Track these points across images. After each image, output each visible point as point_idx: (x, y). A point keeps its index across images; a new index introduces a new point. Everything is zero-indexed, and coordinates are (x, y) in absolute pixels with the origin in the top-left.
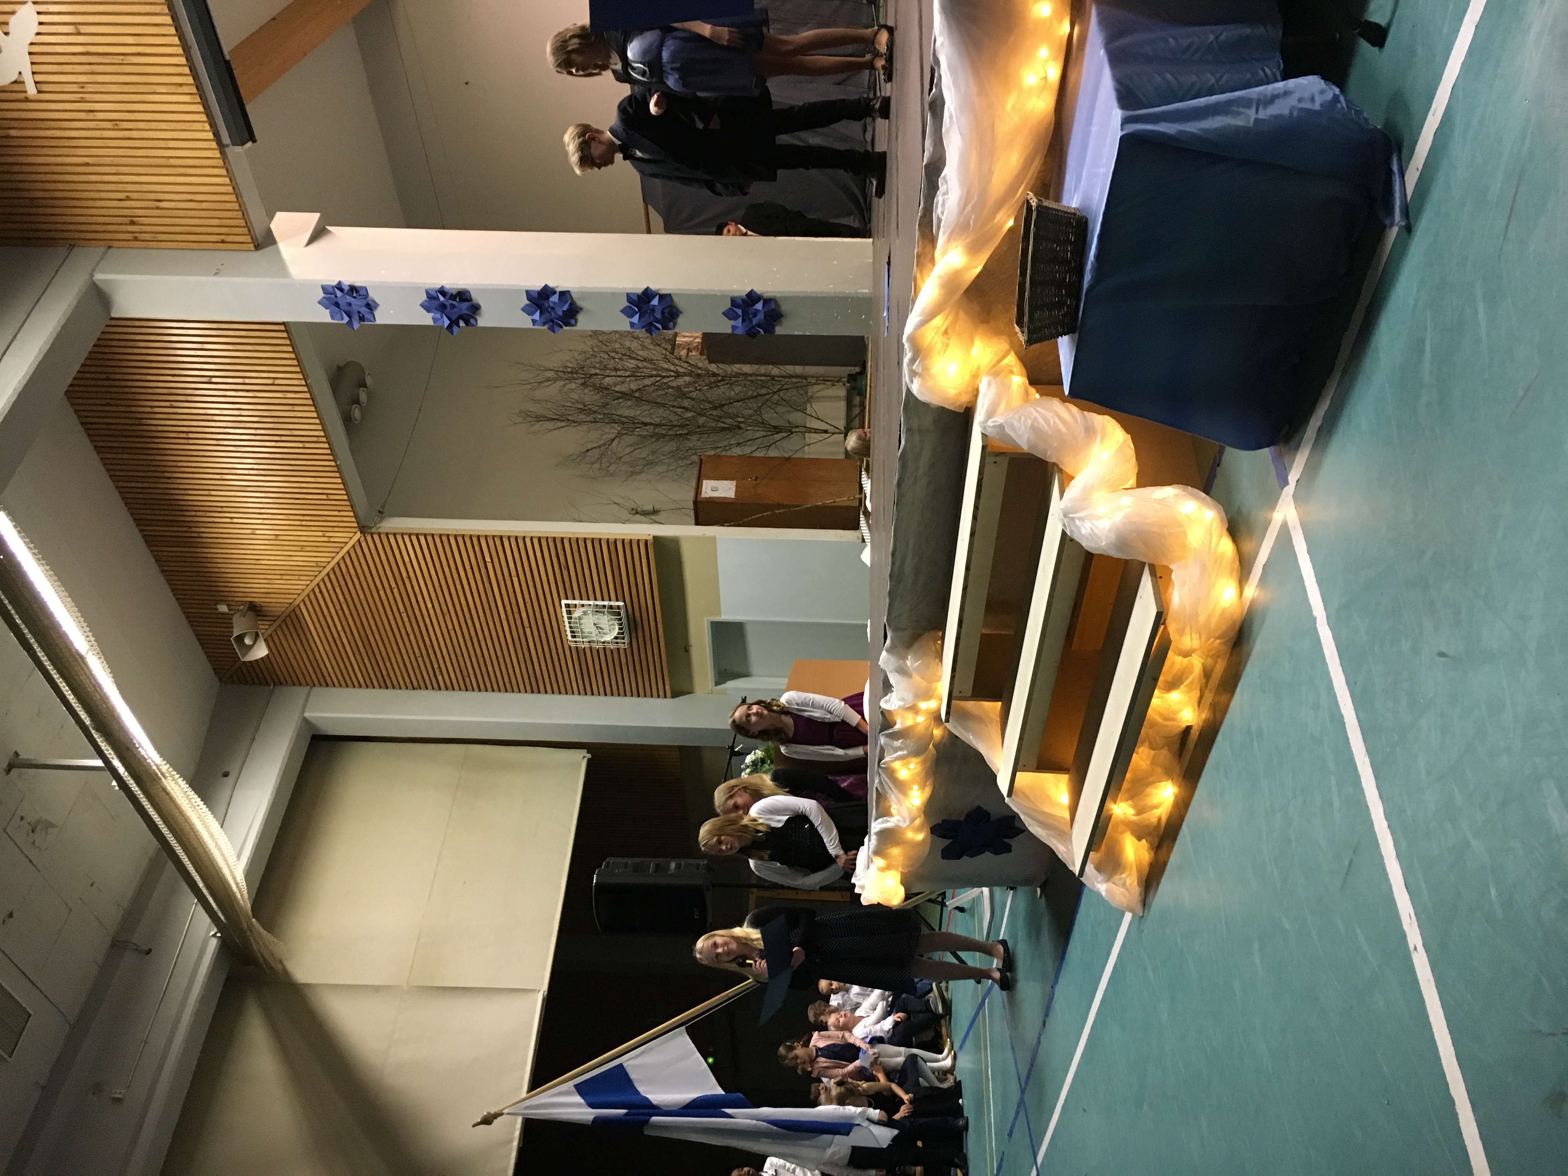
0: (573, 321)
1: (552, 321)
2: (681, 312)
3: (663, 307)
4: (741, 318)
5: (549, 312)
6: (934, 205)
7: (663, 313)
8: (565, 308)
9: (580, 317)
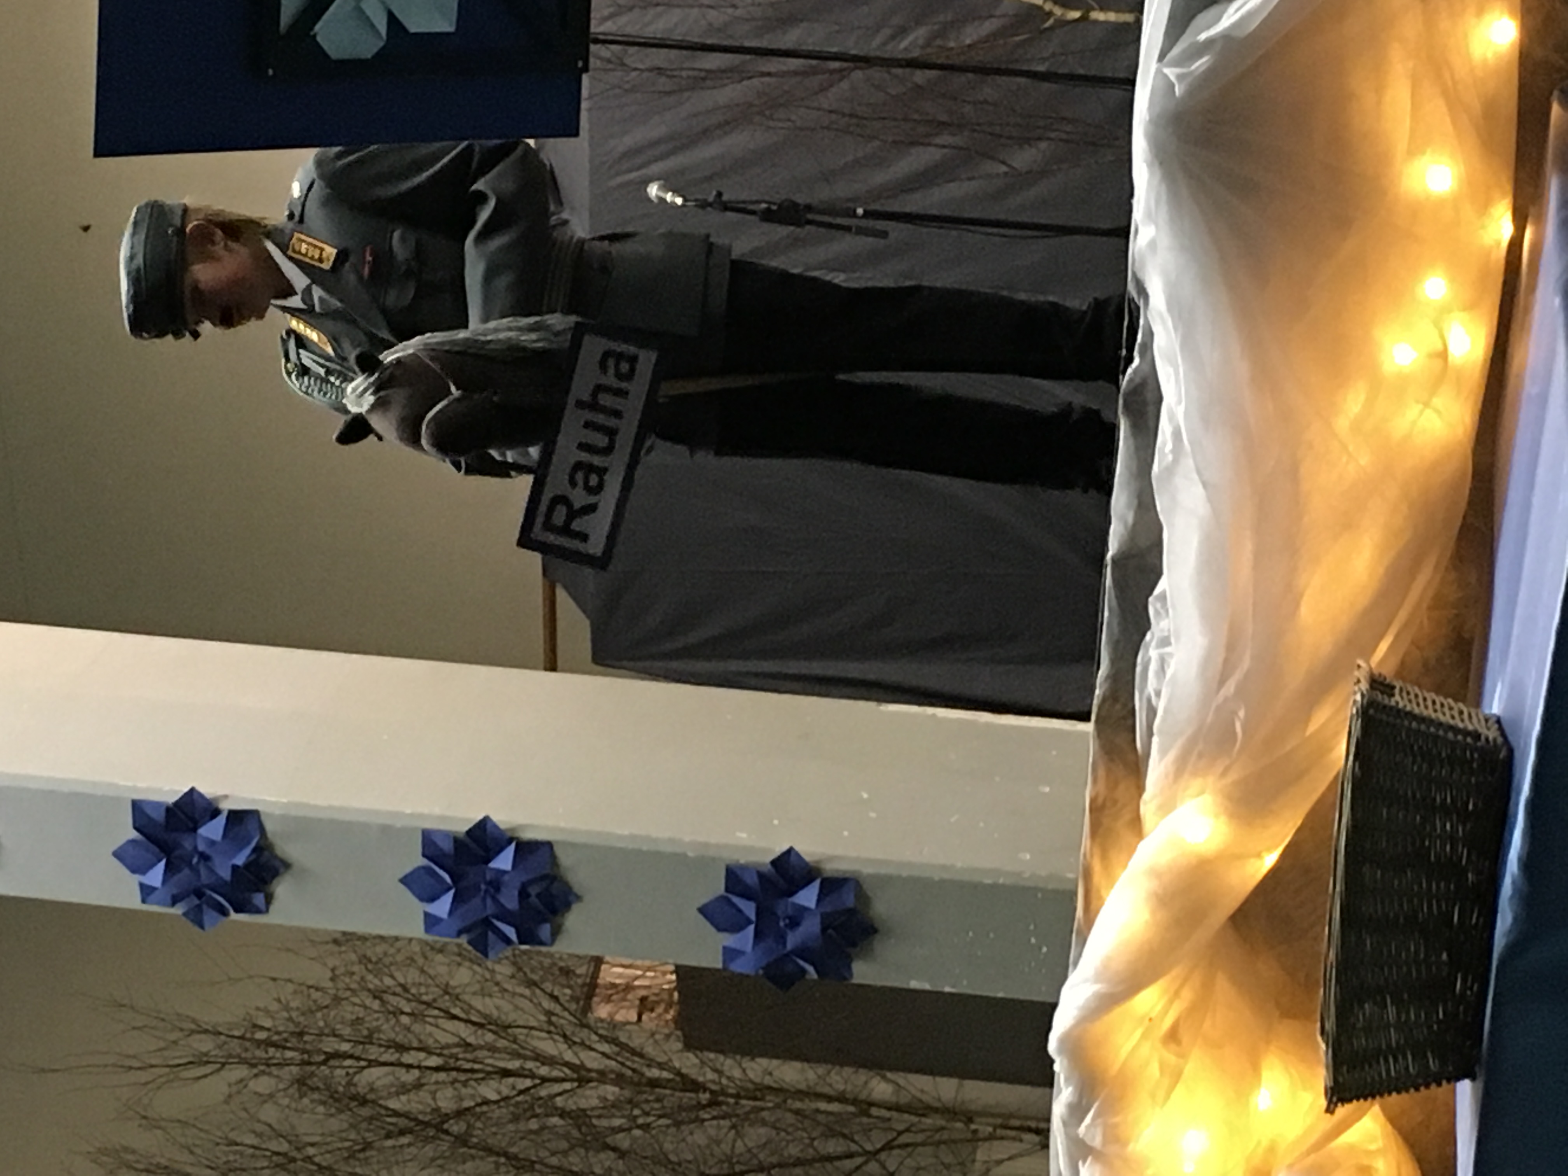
0: (259, 899)
1: (199, 894)
2: (579, 898)
3: (524, 878)
4: (752, 927)
5: (195, 870)
6: (1138, 669)
7: (523, 894)
8: (240, 860)
9: (282, 889)
